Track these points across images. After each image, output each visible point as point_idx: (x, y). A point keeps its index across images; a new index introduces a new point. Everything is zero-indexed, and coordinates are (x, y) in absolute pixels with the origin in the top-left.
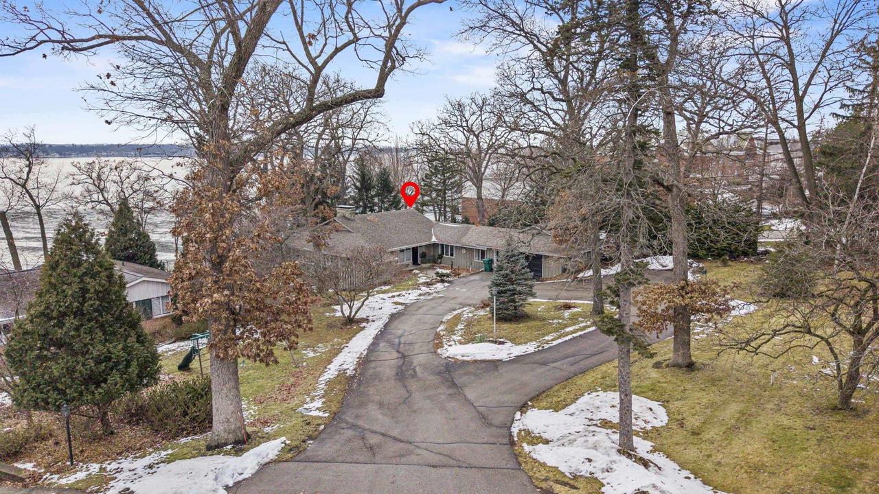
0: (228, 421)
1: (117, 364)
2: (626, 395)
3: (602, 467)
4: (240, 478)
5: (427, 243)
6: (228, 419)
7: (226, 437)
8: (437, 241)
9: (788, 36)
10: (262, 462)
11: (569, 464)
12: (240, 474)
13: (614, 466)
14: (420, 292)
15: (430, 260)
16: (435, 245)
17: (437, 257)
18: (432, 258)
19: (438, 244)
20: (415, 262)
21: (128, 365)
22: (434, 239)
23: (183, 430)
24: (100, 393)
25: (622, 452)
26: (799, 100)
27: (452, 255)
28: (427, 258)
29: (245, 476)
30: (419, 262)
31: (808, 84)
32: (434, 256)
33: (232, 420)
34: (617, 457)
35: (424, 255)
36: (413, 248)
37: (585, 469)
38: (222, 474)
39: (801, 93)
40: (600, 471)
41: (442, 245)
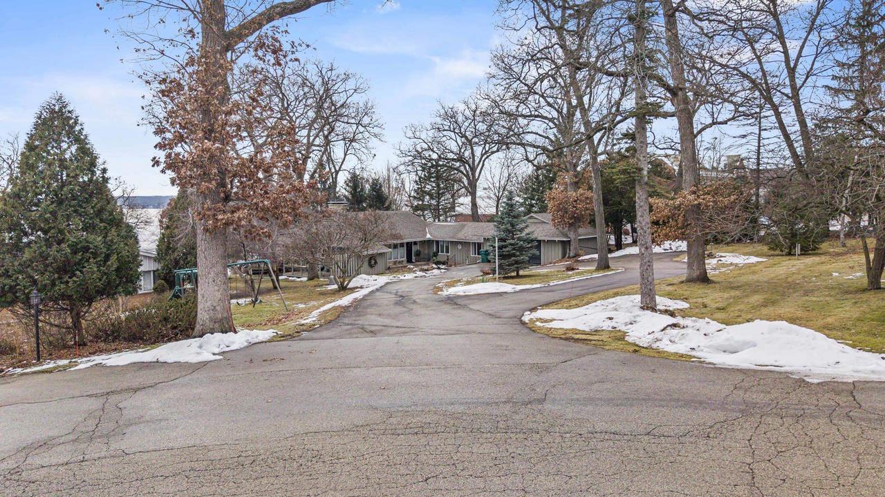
0: (214, 309)
1: (95, 255)
2: (647, 248)
3: (625, 321)
4: (227, 349)
5: (421, 239)
6: (215, 307)
7: (211, 327)
8: (432, 238)
9: (775, 10)
10: (250, 341)
11: (588, 324)
12: (227, 347)
13: (638, 319)
14: (416, 275)
15: (424, 258)
16: (429, 242)
17: (432, 254)
18: (426, 257)
19: (433, 241)
20: (409, 260)
21: (107, 257)
22: (428, 236)
23: (163, 337)
24: (75, 282)
25: (645, 308)
26: (792, 71)
27: (447, 252)
28: (422, 256)
29: (233, 347)
30: (413, 260)
31: (799, 55)
32: (429, 254)
33: (218, 308)
34: (639, 312)
35: (418, 254)
36: (407, 243)
37: (607, 325)
38: (207, 343)
39: (792, 65)
40: (623, 325)
41: (437, 242)
